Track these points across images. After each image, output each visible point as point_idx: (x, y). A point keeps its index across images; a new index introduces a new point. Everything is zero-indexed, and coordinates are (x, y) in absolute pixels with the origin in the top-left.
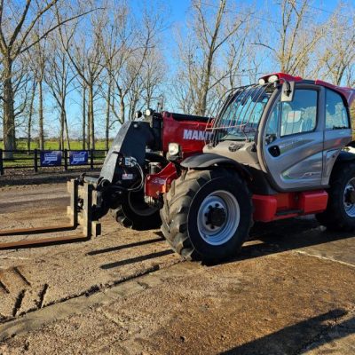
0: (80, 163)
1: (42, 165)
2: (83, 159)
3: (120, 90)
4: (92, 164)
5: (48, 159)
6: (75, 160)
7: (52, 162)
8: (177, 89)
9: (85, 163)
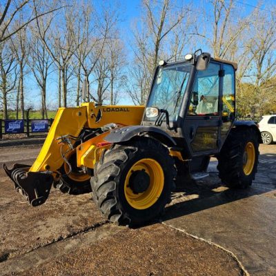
3: (85, 71)
8: (136, 71)
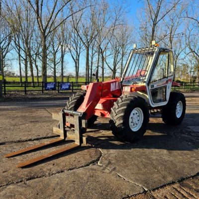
0: (66, 89)
1: (46, 90)
2: (68, 87)
4: (73, 90)
5: (49, 86)
6: (63, 87)
7: (51, 88)
9: (69, 89)
